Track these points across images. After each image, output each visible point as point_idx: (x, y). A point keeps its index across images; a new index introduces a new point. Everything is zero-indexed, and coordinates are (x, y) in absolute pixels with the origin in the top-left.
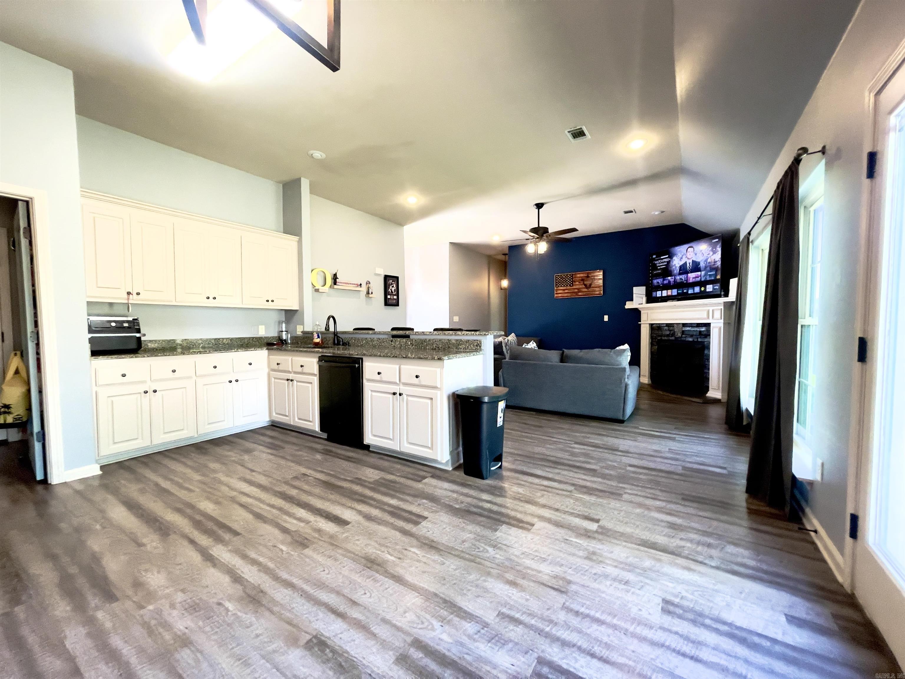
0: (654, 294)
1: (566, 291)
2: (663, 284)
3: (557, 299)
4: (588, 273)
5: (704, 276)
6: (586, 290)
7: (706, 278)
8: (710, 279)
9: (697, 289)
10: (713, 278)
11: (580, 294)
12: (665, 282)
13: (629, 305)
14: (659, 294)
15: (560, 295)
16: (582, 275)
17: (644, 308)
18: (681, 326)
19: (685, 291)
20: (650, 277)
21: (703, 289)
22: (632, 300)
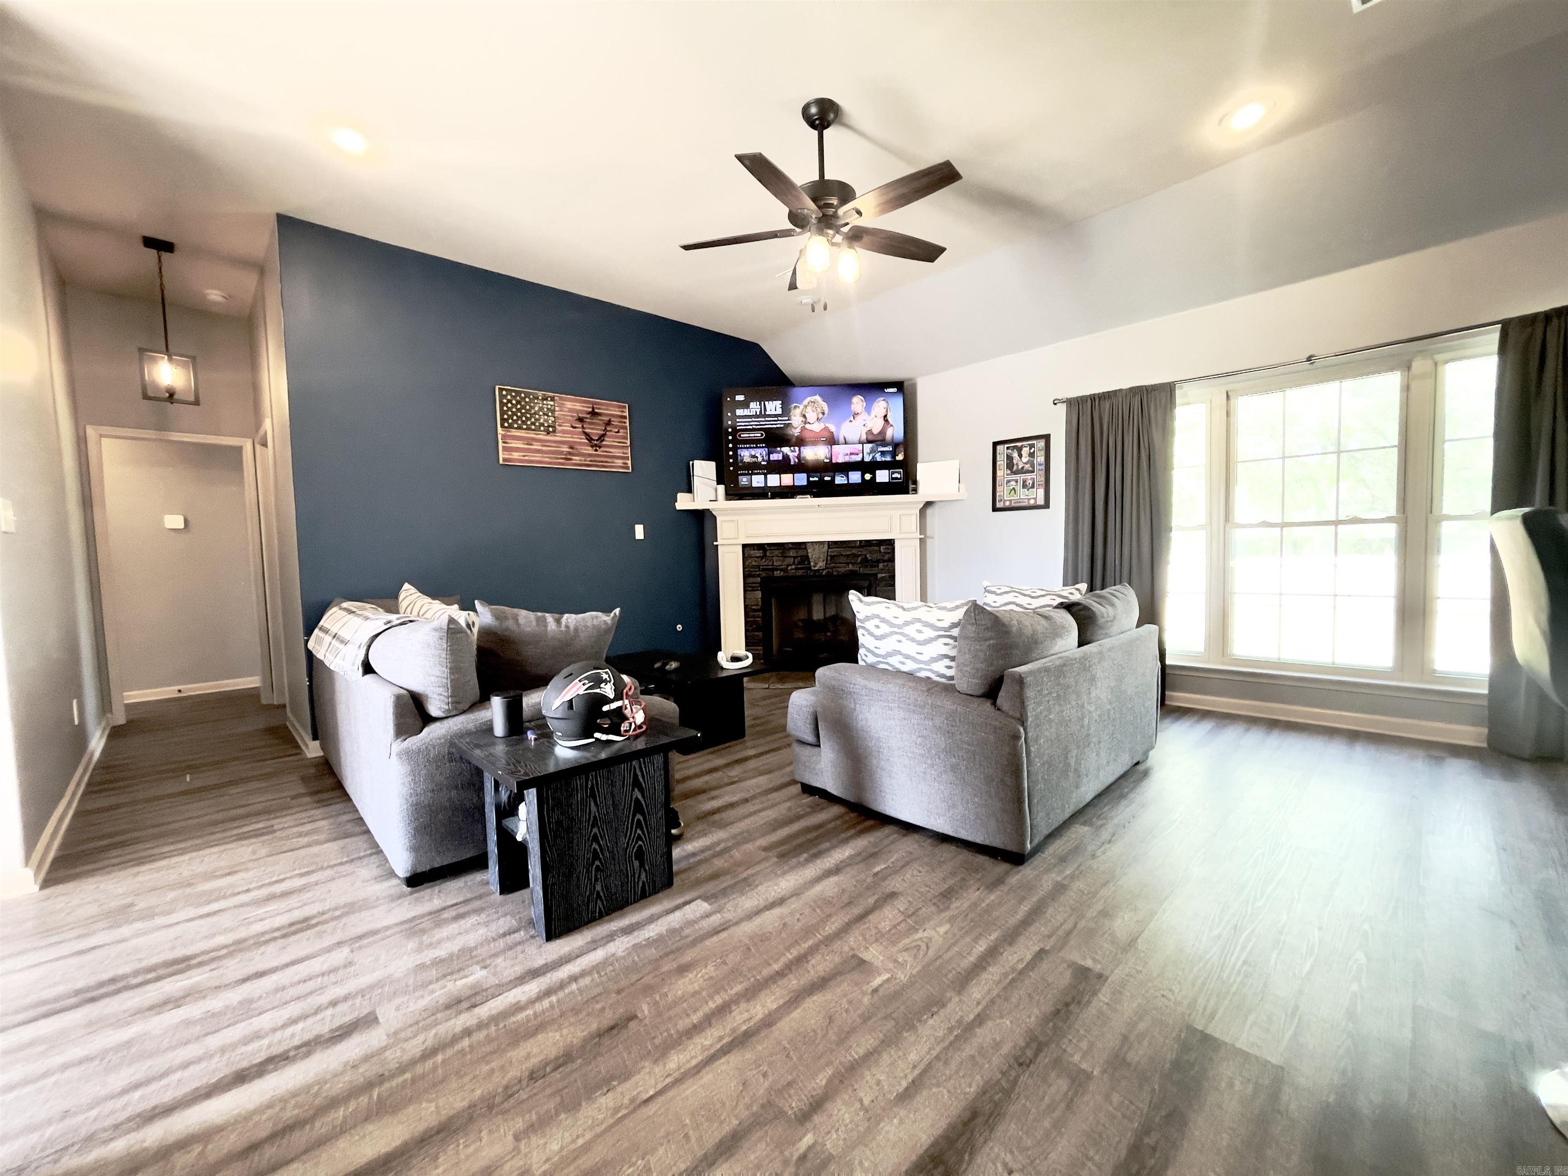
0: (744, 480)
1: (537, 446)
2: (769, 461)
3: (508, 466)
4: (593, 403)
5: (869, 454)
6: (590, 451)
7: (873, 457)
8: (883, 459)
9: (855, 477)
10: (888, 458)
11: (577, 459)
12: (775, 457)
13: (684, 502)
14: (758, 481)
15: (516, 455)
16: (578, 406)
17: (724, 511)
18: (826, 546)
19: (827, 478)
20: (730, 442)
21: (868, 477)
22: (689, 489)
